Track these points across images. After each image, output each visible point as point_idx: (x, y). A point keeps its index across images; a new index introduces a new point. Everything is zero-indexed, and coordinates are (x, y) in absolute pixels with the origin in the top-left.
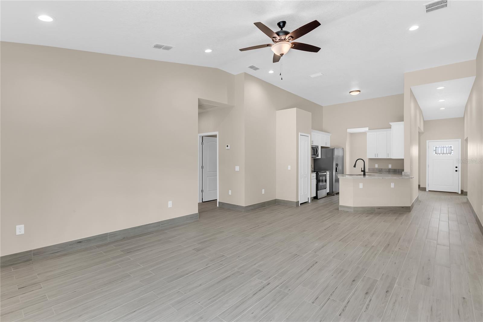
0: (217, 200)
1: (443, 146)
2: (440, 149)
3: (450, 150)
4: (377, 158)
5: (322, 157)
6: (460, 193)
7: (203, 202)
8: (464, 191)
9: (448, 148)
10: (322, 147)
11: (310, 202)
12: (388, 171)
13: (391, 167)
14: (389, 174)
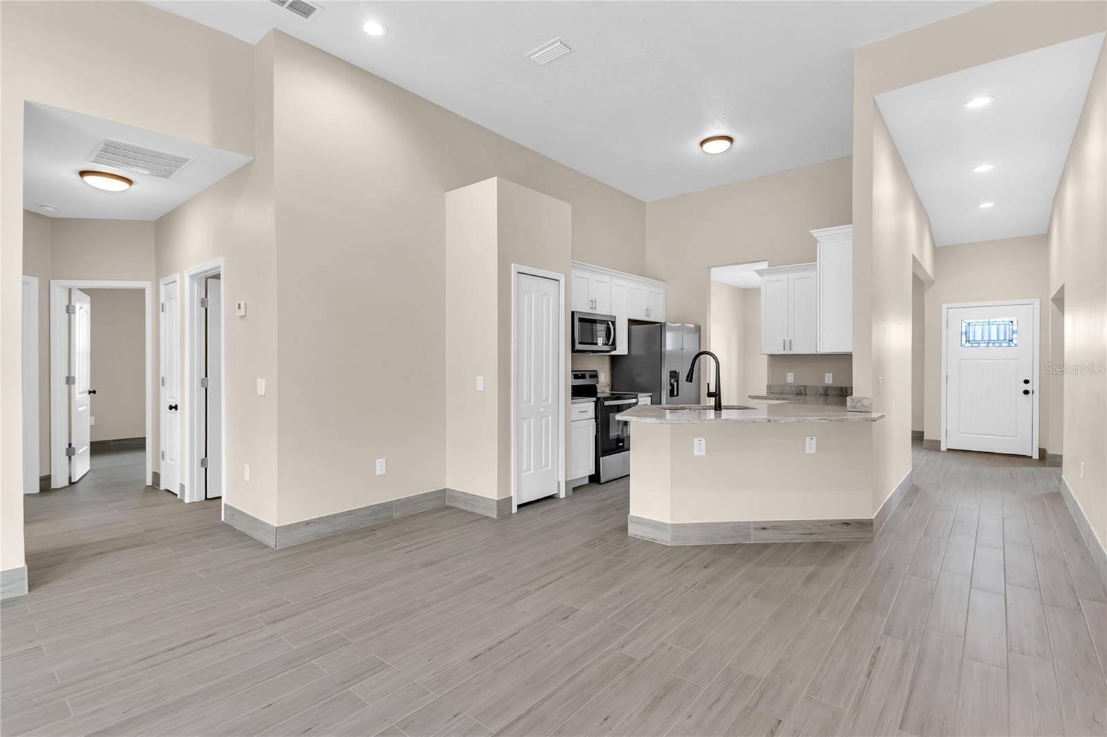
0: (220, 497)
1: (987, 320)
2: (979, 329)
3: (1007, 330)
4: (790, 353)
5: (633, 352)
6: (1036, 456)
7: (206, 498)
8: (1050, 451)
9: (1002, 327)
10: (632, 322)
11: (563, 495)
12: (822, 392)
13: (831, 382)
14: (826, 403)
